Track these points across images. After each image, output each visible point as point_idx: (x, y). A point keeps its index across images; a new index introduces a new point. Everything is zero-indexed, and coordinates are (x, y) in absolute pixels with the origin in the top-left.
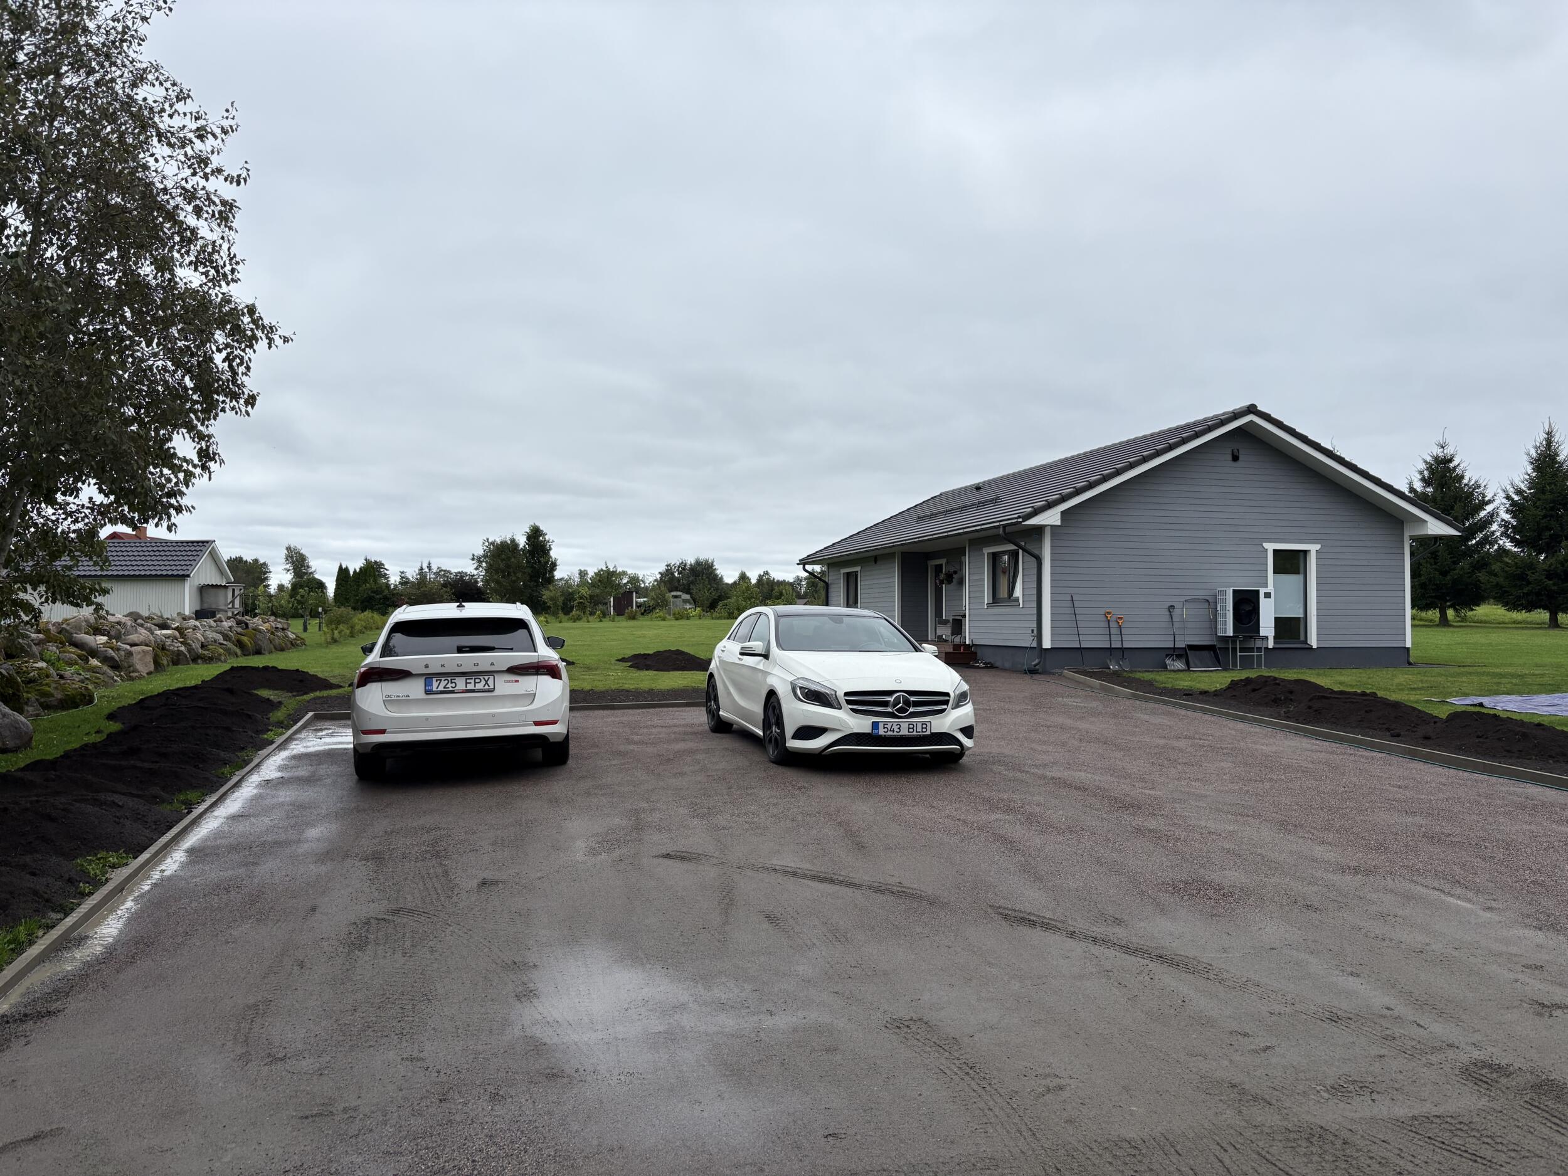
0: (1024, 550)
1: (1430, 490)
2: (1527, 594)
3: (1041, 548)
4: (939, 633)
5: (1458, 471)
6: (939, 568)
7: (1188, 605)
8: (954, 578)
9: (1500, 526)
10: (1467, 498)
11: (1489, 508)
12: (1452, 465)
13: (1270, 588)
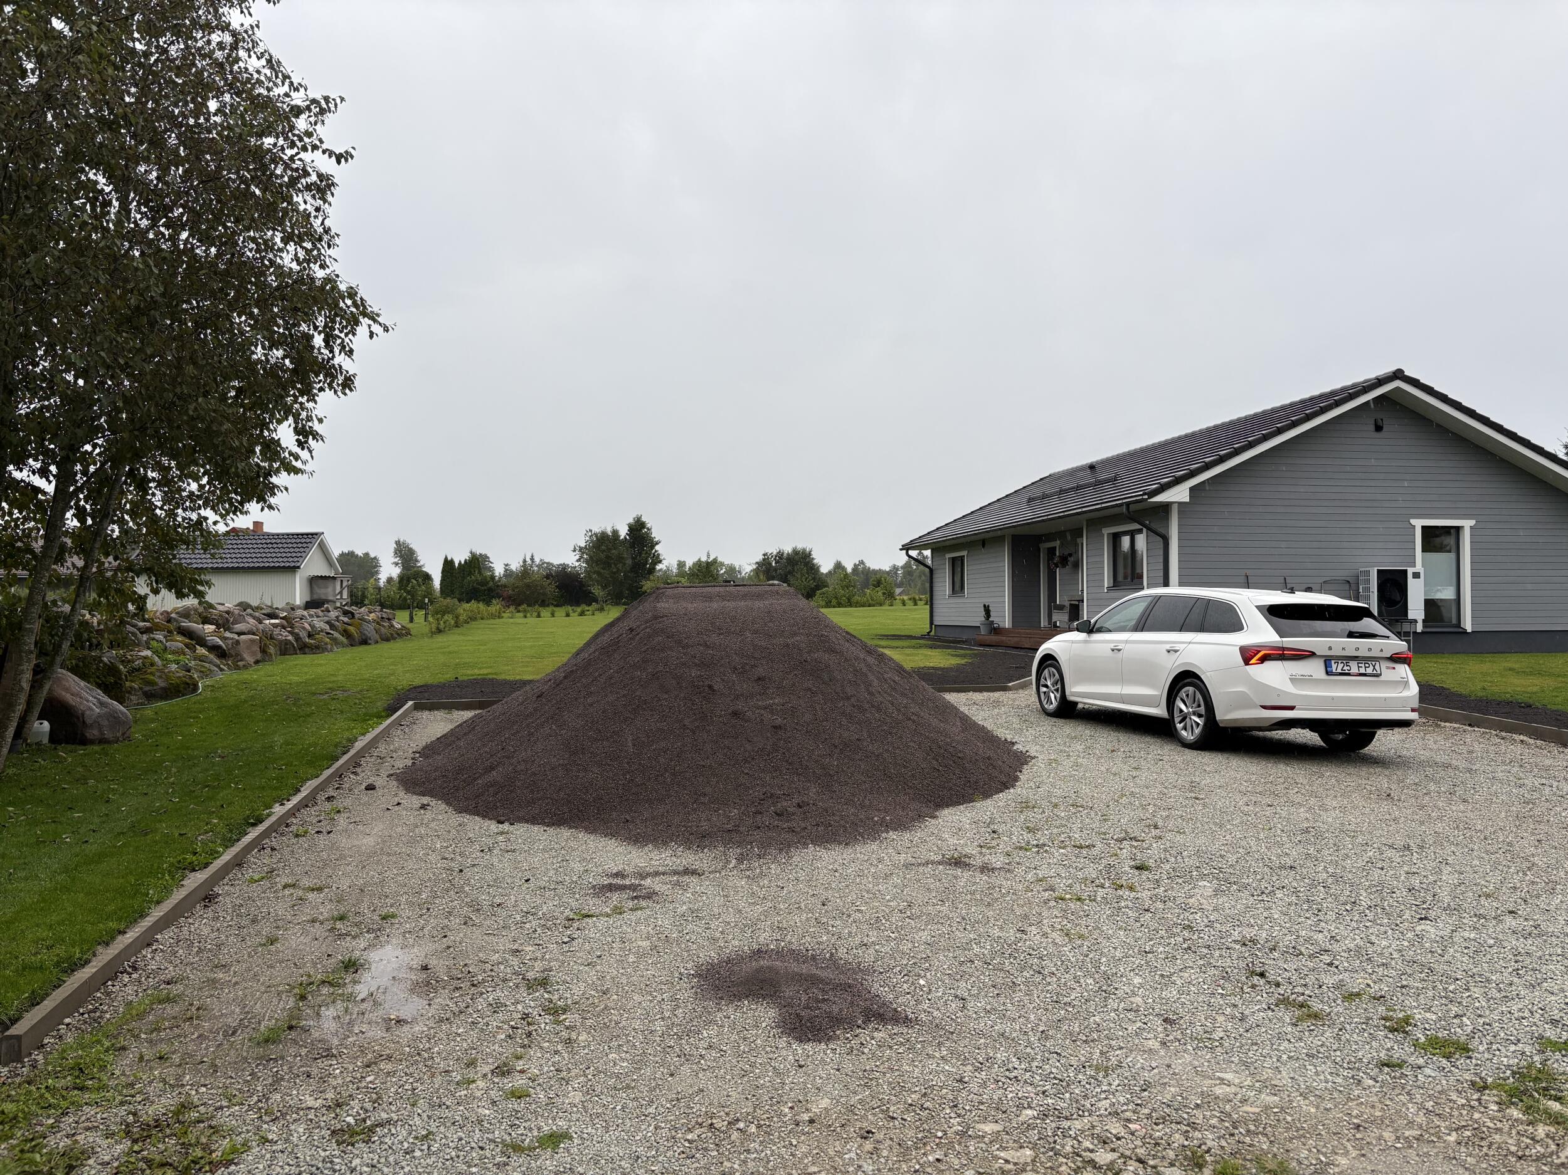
0: (1149, 529)
3: (1167, 527)
6: (1052, 551)
7: (1327, 587)
8: (1070, 561)
13: (1419, 568)
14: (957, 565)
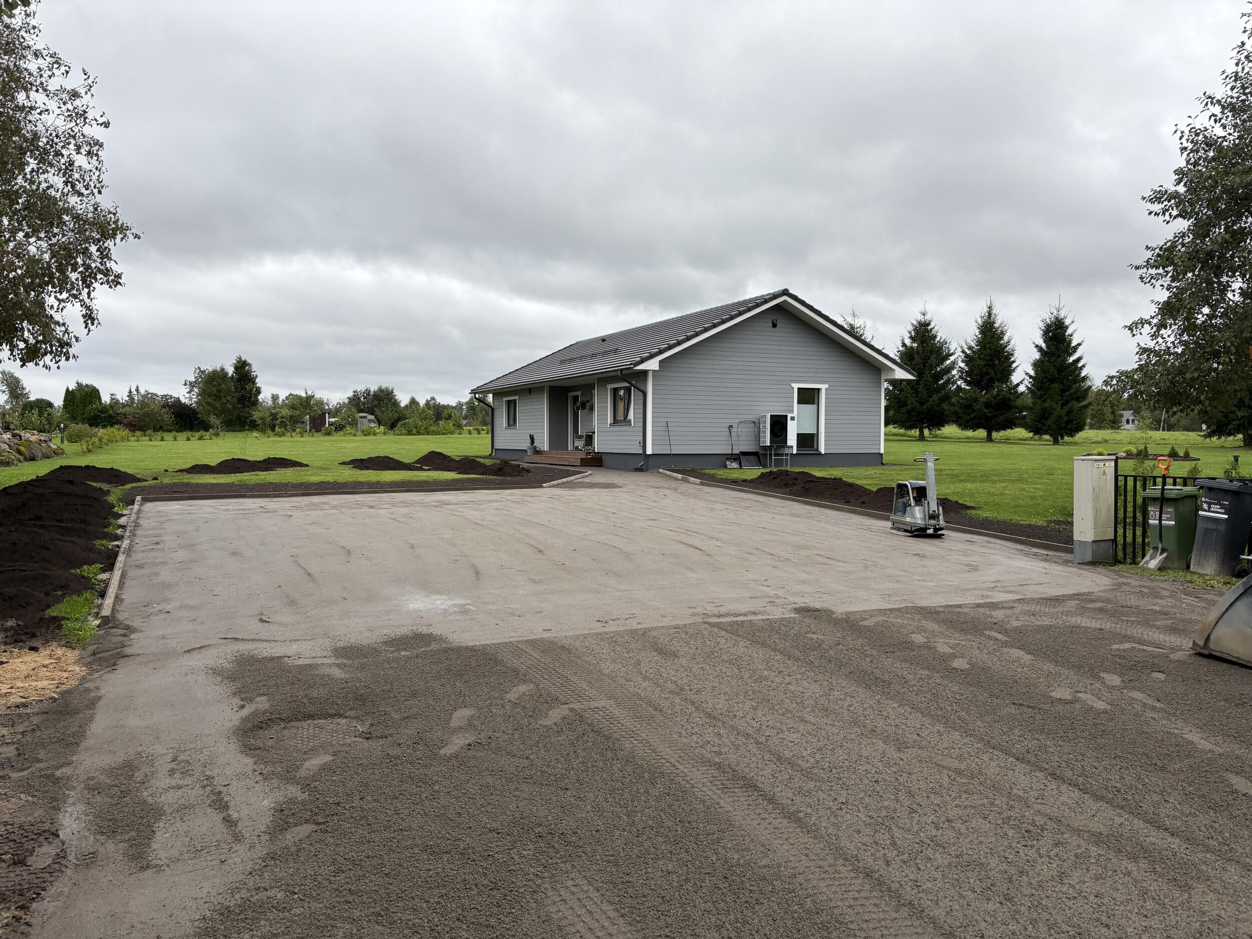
0: (634, 387)
1: (915, 345)
2: (972, 419)
3: (646, 386)
4: (576, 445)
5: (933, 332)
6: (576, 398)
7: (741, 425)
8: (587, 406)
9: (959, 371)
10: (938, 351)
11: (952, 358)
12: (929, 328)
13: (795, 414)
14: (511, 406)
